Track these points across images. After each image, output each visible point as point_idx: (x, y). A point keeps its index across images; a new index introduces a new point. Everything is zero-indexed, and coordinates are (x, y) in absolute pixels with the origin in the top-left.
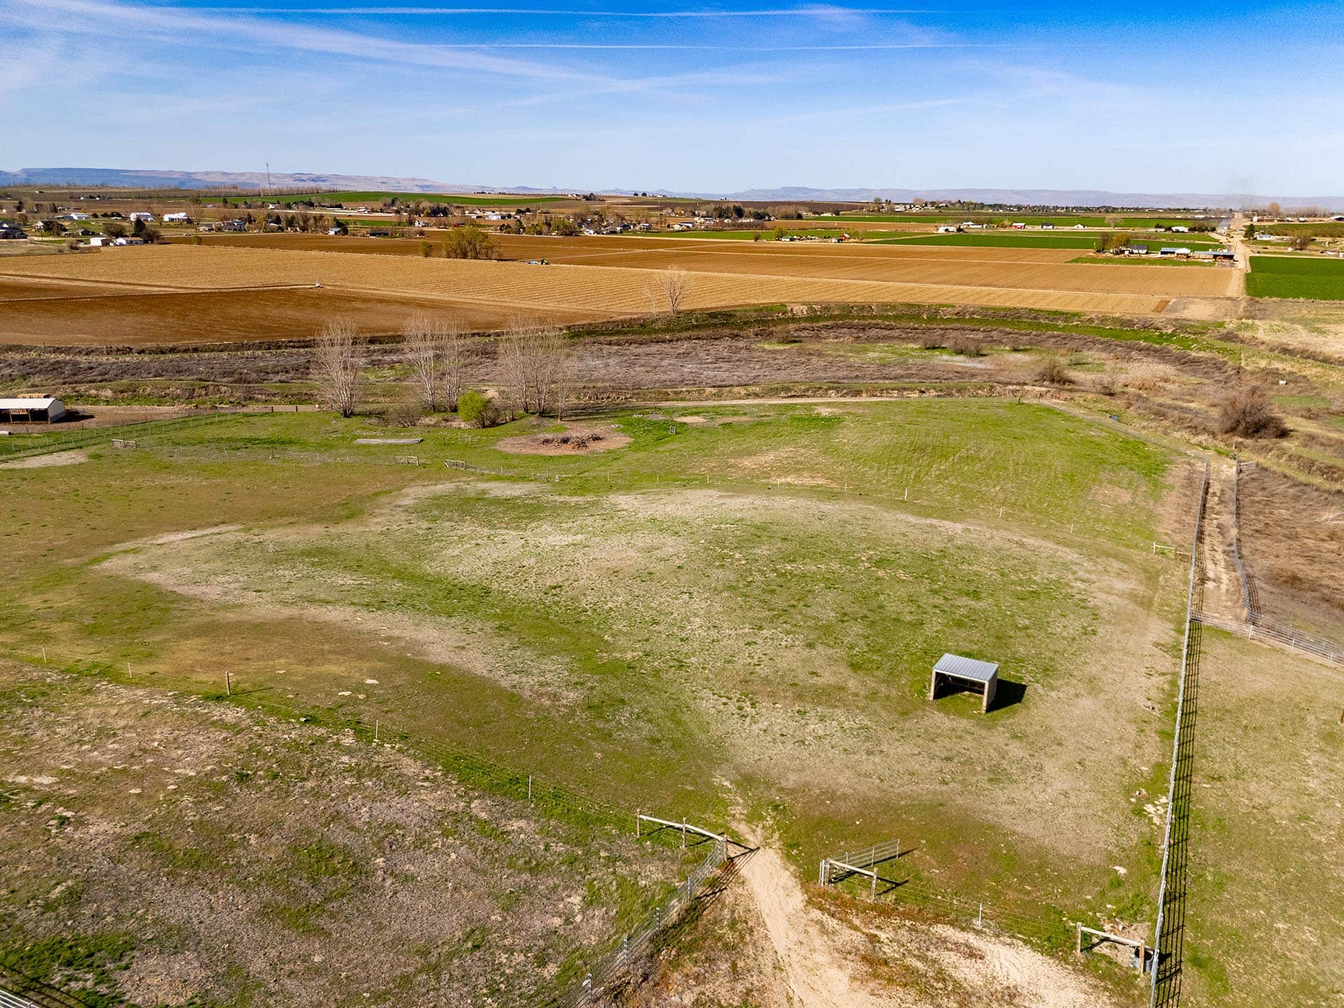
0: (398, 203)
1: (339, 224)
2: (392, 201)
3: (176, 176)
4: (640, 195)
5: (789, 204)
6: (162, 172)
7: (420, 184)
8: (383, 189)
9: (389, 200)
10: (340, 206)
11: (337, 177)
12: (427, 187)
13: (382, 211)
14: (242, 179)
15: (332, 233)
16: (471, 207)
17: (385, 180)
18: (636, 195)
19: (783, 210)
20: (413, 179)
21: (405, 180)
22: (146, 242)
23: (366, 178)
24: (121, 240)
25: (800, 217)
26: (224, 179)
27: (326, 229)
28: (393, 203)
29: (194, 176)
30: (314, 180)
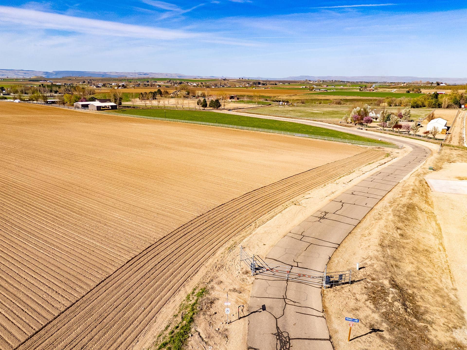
0: (171, 81)
1: (158, 85)
2: (170, 80)
3: (101, 73)
4: (241, 79)
5: (274, 81)
6: (97, 72)
7: (178, 75)
8: (166, 77)
9: (169, 80)
10: (156, 82)
11: (152, 73)
12: (180, 76)
13: (167, 83)
14: (122, 74)
15: (157, 87)
16: (190, 82)
17: (167, 74)
18: (240, 79)
19: (271, 83)
20: (176, 74)
21: (174, 74)
22: (124, 88)
23: (161, 74)
24: (120, 88)
25: (276, 84)
26: (116, 74)
27: (156, 86)
28: (170, 81)
29: (107, 74)
30: (144, 74)
